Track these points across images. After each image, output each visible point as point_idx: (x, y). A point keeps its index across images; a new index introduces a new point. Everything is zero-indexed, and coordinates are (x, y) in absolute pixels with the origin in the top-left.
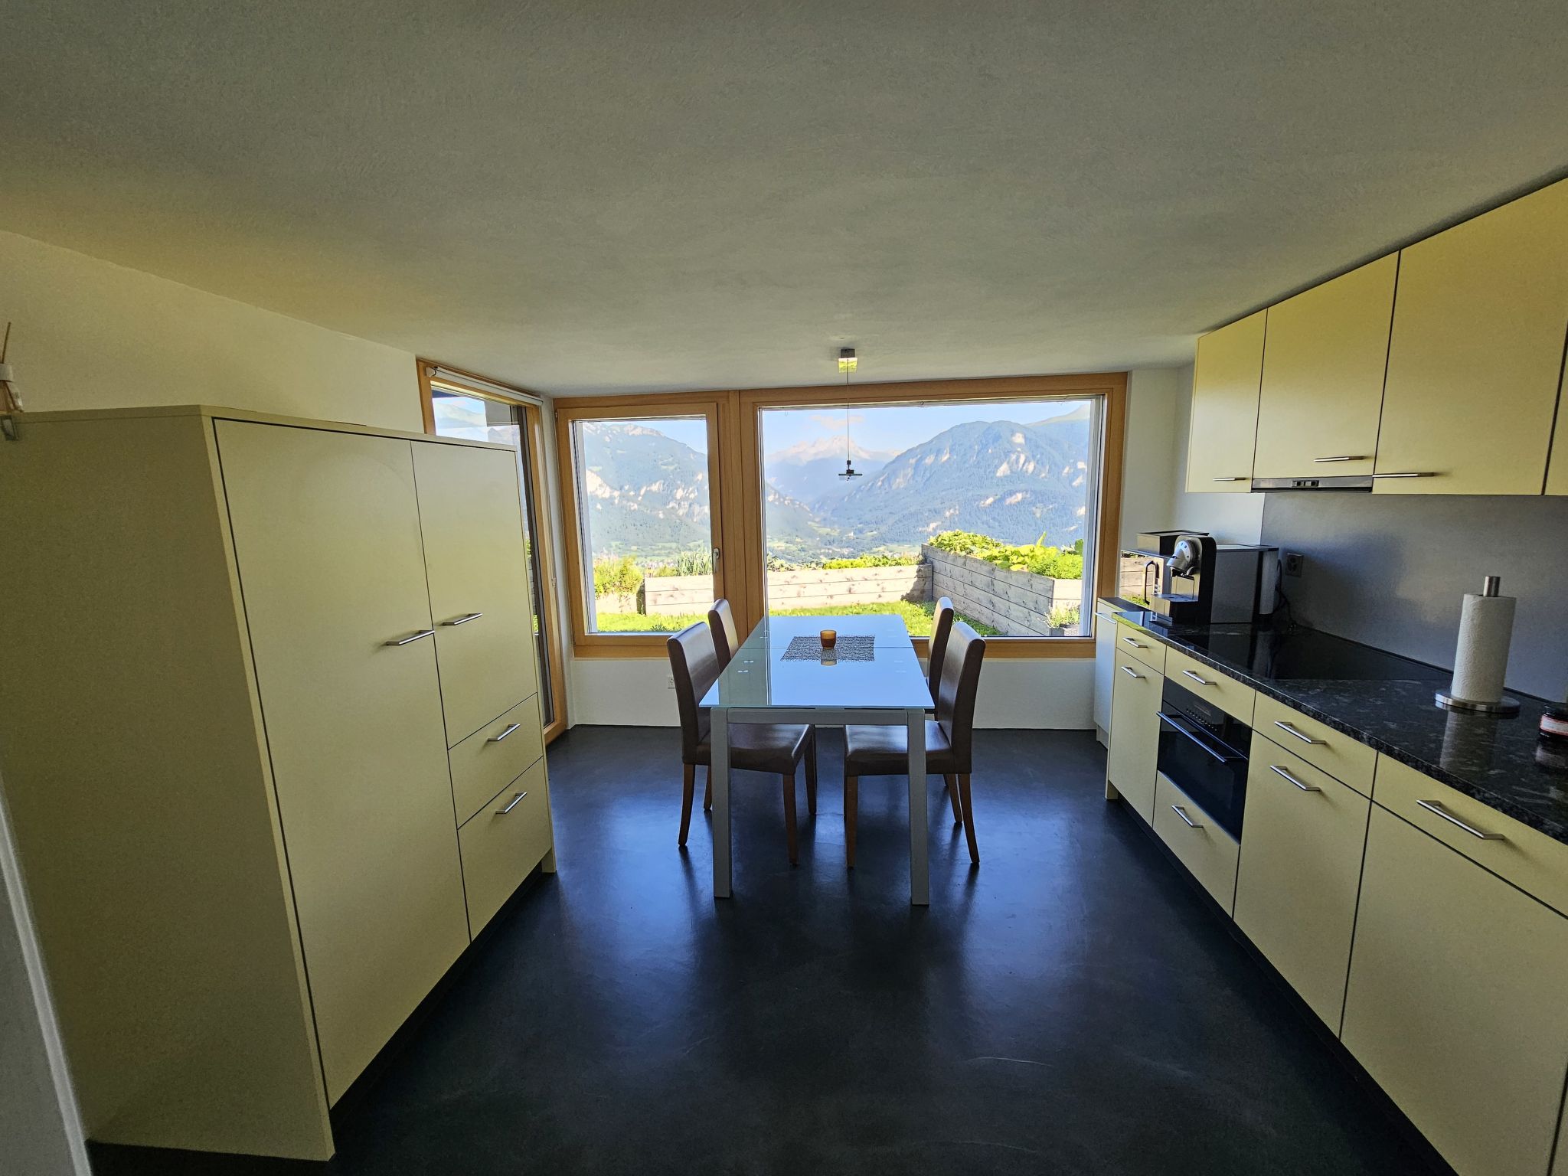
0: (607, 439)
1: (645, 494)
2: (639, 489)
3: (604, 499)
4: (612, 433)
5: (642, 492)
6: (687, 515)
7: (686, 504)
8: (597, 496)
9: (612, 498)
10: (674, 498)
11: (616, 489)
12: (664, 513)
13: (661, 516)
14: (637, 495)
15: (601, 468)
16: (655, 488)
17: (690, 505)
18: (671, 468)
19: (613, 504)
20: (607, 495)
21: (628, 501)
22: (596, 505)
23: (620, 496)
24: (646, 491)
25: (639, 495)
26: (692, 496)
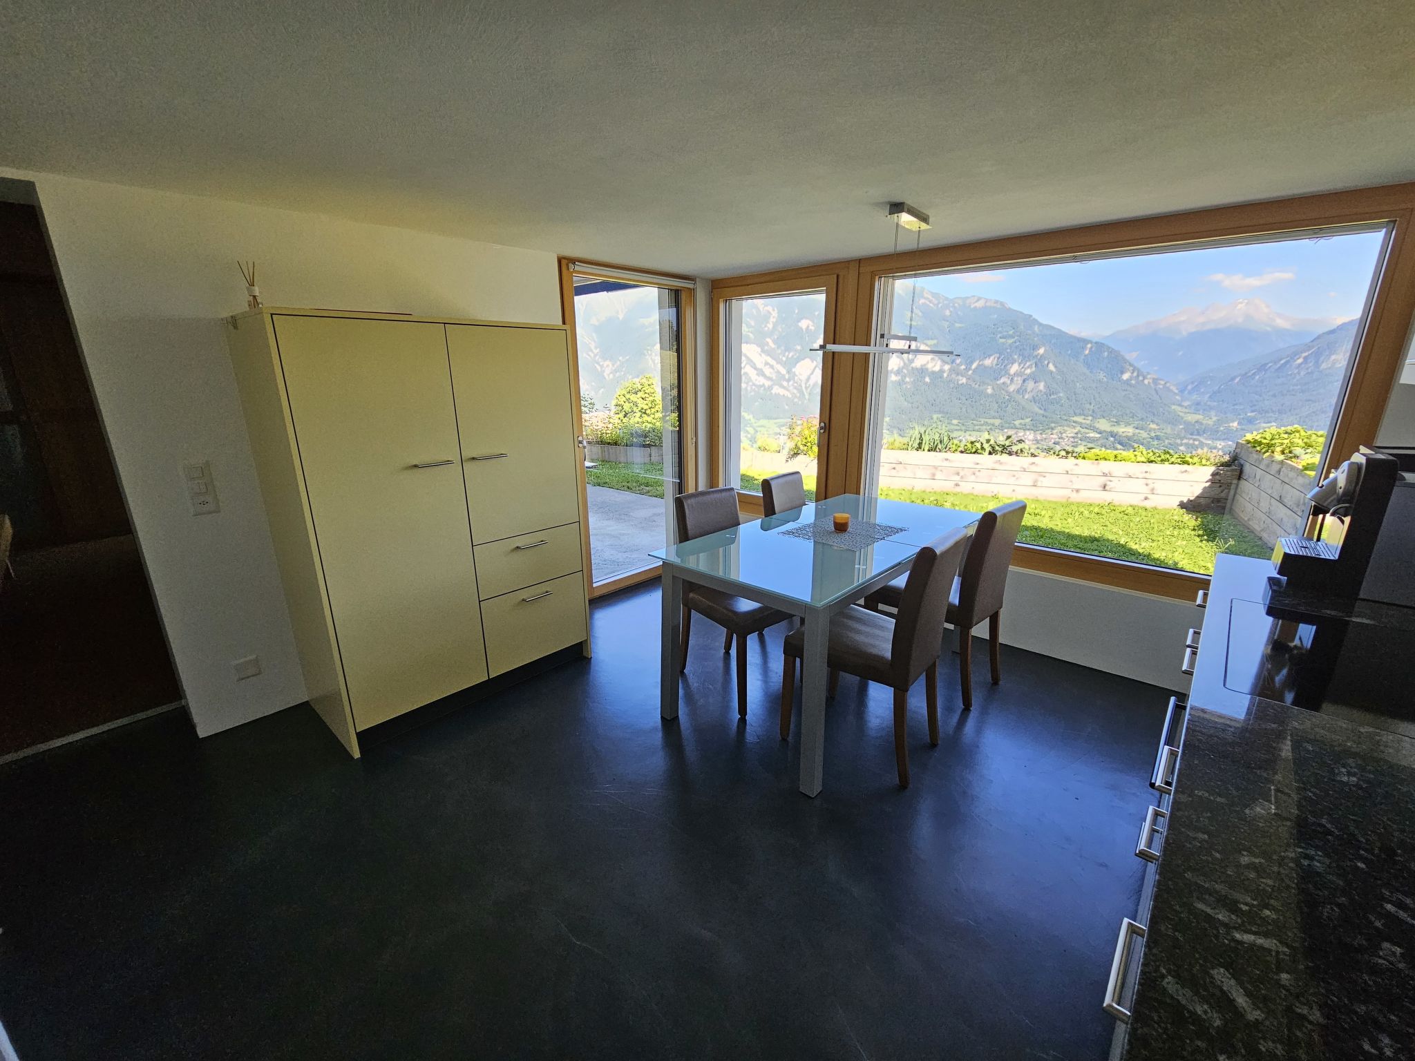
0: (948, 313)
1: (976, 368)
2: (972, 363)
3: (933, 373)
4: (954, 307)
5: (974, 366)
6: (1018, 391)
7: (1019, 380)
8: (927, 369)
9: (942, 371)
10: (1007, 373)
11: (947, 363)
12: (993, 389)
13: (990, 391)
14: (967, 369)
15: (935, 341)
16: (988, 362)
17: (1024, 381)
18: (1010, 341)
19: (941, 377)
20: (937, 368)
21: (958, 374)
22: (924, 377)
23: (950, 370)
24: (979, 365)
25: (970, 369)
26: (1028, 371)
